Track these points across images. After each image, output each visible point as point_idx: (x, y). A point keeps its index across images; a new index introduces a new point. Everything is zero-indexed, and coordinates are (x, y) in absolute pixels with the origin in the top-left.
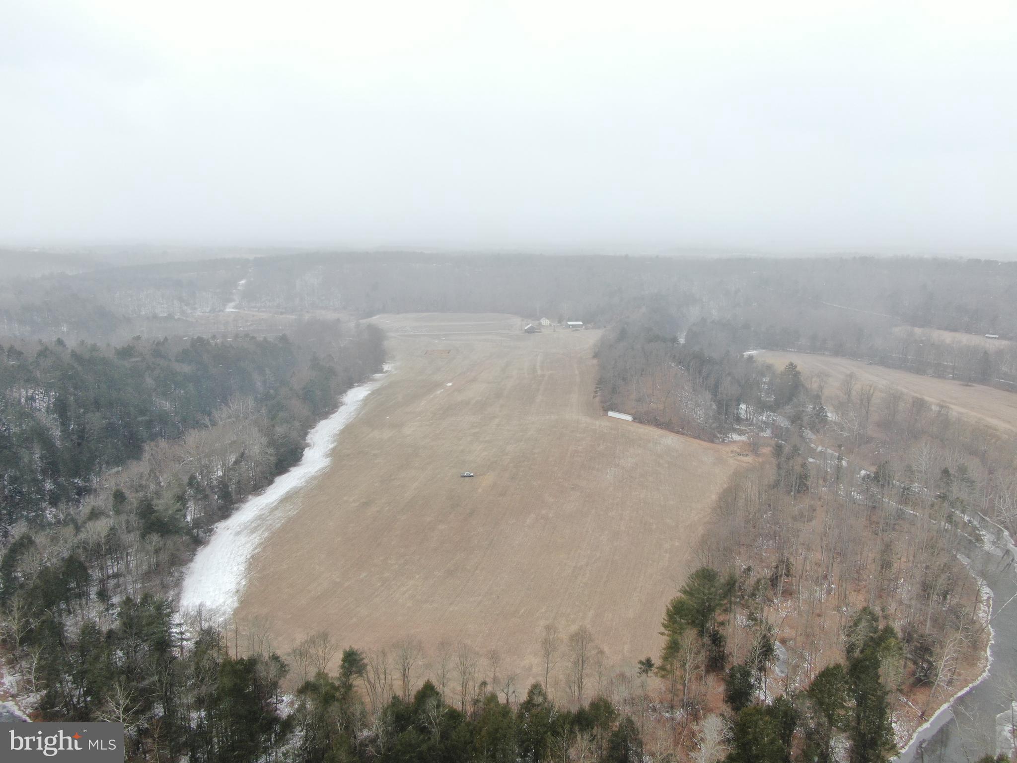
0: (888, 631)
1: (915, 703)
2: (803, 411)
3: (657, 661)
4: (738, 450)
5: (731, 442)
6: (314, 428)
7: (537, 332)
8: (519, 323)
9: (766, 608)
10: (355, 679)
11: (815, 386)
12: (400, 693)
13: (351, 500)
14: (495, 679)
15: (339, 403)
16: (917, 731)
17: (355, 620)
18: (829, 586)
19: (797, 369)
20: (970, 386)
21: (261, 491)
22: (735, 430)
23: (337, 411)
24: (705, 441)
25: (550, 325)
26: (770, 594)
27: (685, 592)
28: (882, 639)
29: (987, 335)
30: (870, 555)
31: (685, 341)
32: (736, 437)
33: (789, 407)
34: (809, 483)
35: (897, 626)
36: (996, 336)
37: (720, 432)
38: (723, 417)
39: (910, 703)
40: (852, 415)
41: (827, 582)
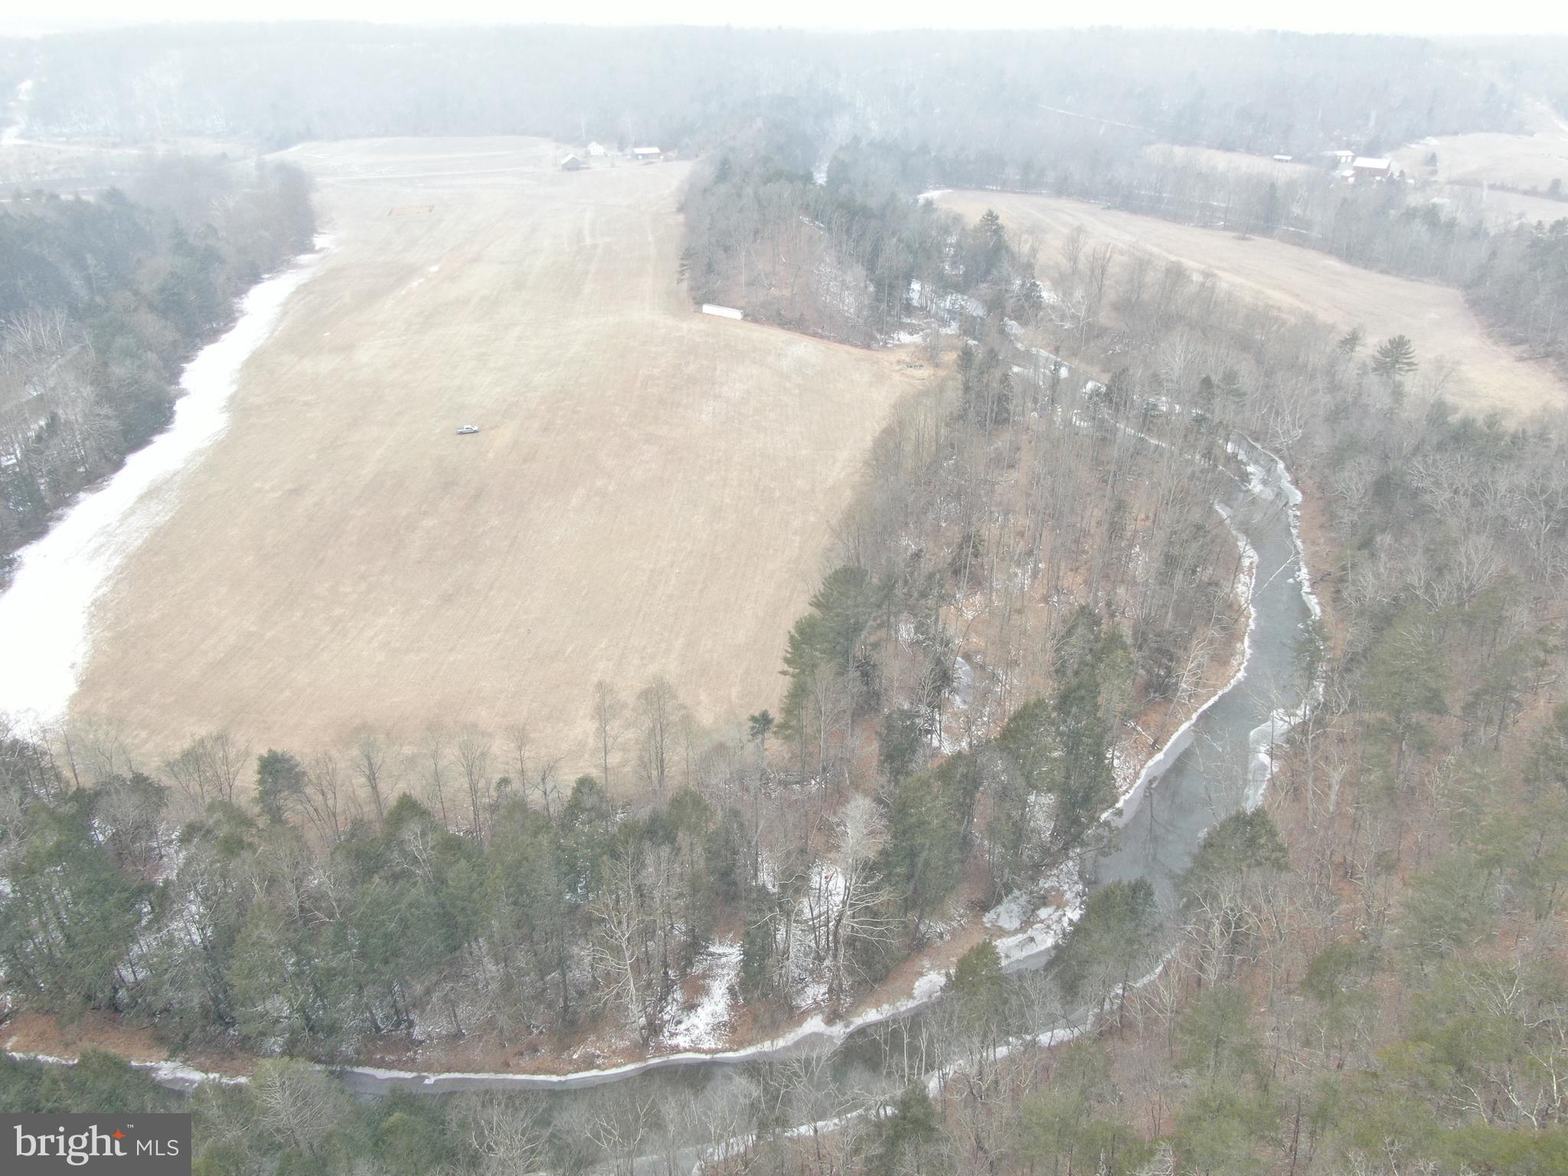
0: (1114, 638)
1: (1146, 726)
2: (1006, 291)
3: (777, 716)
4: (908, 359)
5: (896, 345)
7: (583, 168)
8: (553, 153)
9: (943, 610)
10: (286, 799)
11: (1026, 248)
12: (365, 812)
13: (267, 487)
14: (523, 772)
15: (238, 311)
18: (1036, 566)
19: (1000, 221)
20: (1247, 239)
21: (102, 482)
22: (902, 326)
24: (856, 346)
25: (605, 155)
26: (951, 586)
27: (817, 605)
28: (1106, 649)
29: (1277, 157)
30: (1094, 514)
31: (827, 182)
32: (904, 337)
33: (985, 284)
34: (1011, 407)
35: (1126, 627)
36: (1289, 158)
37: (881, 331)
38: (883, 306)
39: (1139, 728)
40: (1078, 294)
41: (1033, 558)
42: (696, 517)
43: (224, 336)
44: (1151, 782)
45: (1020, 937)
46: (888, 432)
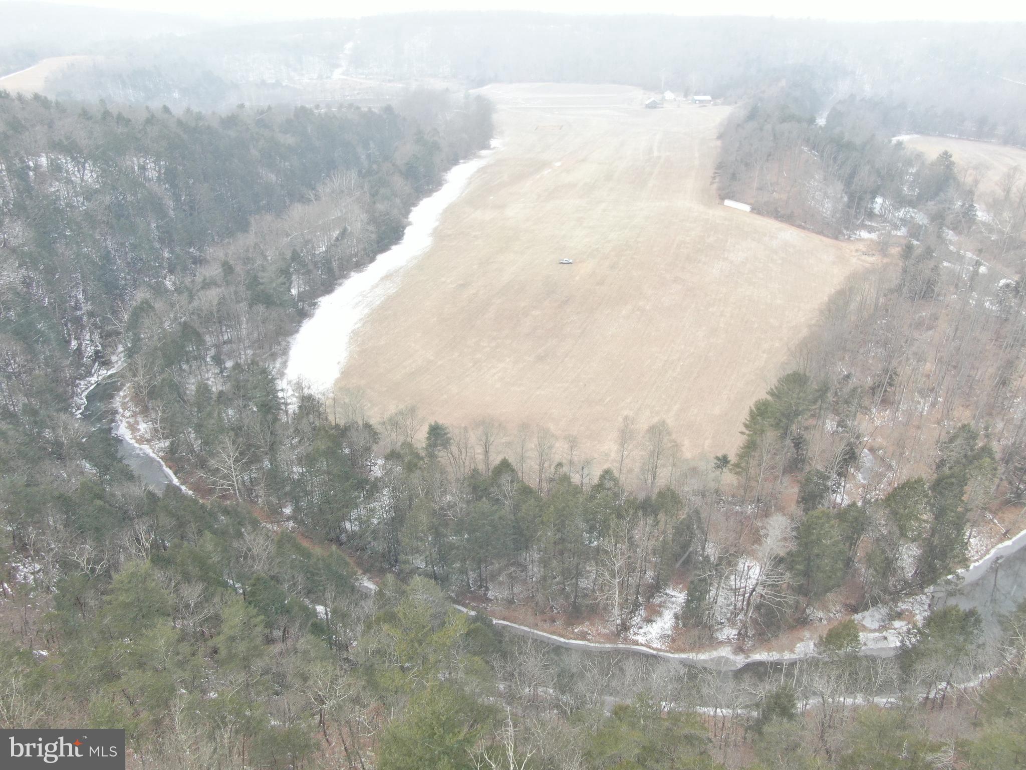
0: (986, 451)
1: (1001, 520)
3: (733, 459)
4: (864, 249)
5: (857, 239)
7: (659, 108)
8: (640, 97)
9: (859, 416)
14: (571, 462)
16: (996, 547)
18: (935, 399)
19: (952, 159)
22: (863, 226)
24: (828, 237)
25: (675, 100)
26: (866, 402)
27: (772, 394)
28: (977, 457)
30: (988, 371)
31: (825, 122)
32: (864, 234)
33: (933, 203)
37: (847, 228)
38: (853, 212)
39: (995, 521)
41: (933, 395)
42: (699, 333)
45: (877, 634)
46: (841, 293)
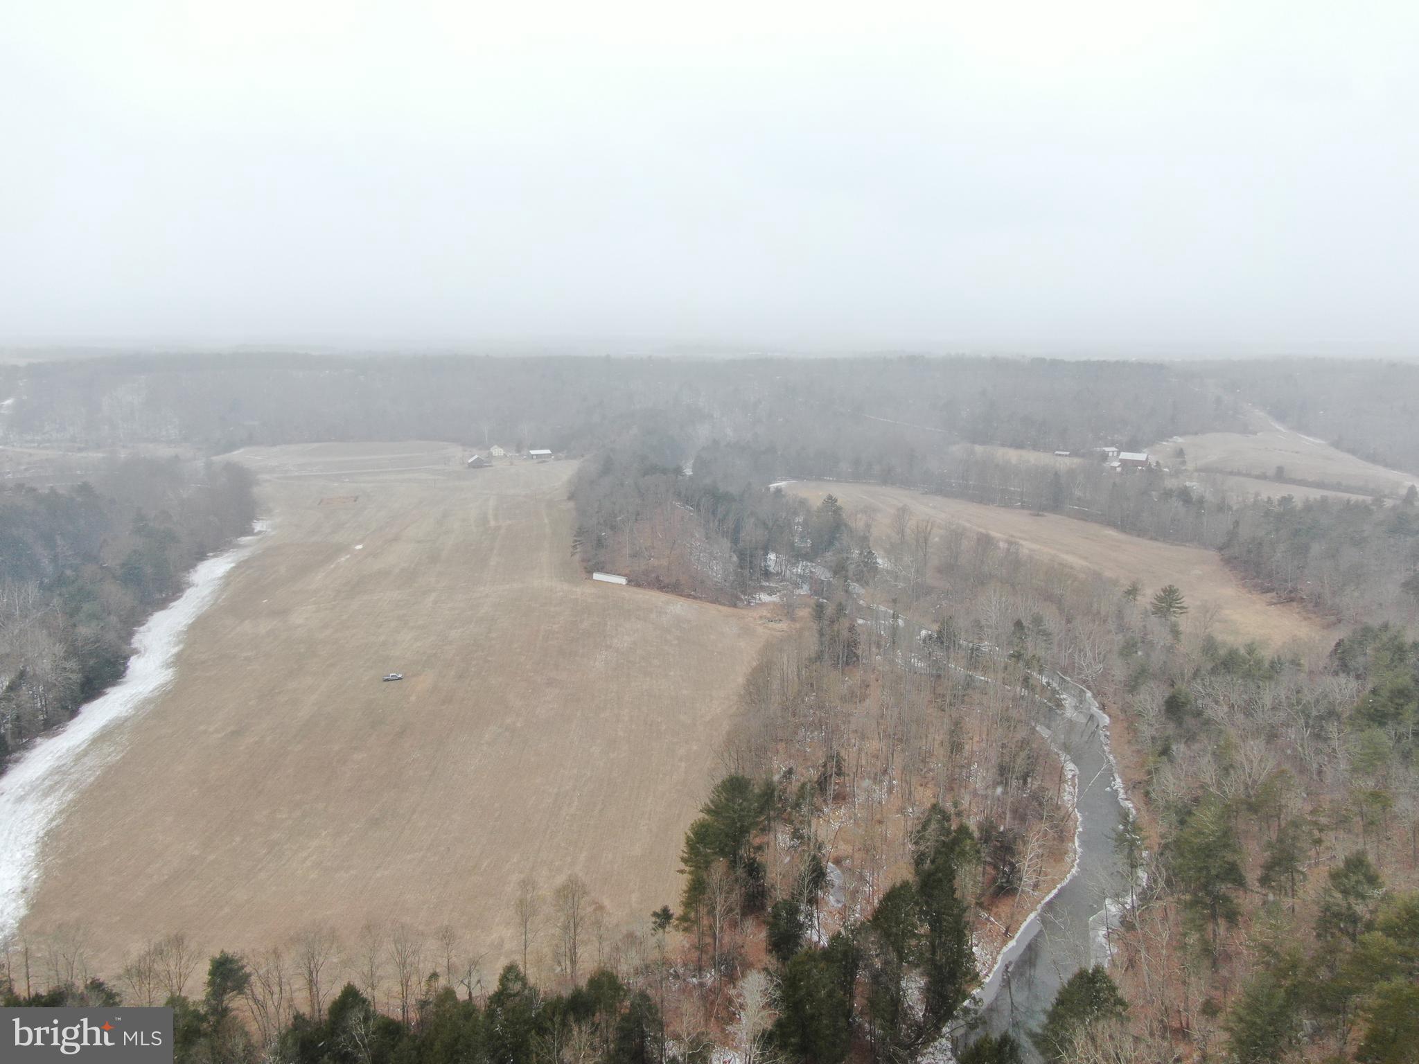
0: (963, 831)
1: (998, 918)
2: (847, 558)
3: (677, 910)
4: (769, 615)
5: (758, 604)
6: (144, 624)
7: (487, 466)
8: (459, 454)
9: (814, 821)
10: (231, 1000)
11: (861, 525)
12: (305, 1009)
13: (211, 729)
14: (450, 969)
15: (184, 583)
16: (1001, 952)
17: (227, 910)
18: (890, 782)
19: (838, 504)
20: (1041, 515)
21: (58, 728)
22: (762, 589)
23: (181, 597)
24: (725, 605)
25: (505, 455)
26: (818, 800)
27: (708, 811)
28: (956, 842)
29: (1057, 452)
30: (937, 738)
31: (692, 472)
32: (765, 598)
33: (830, 553)
34: (859, 652)
35: (972, 823)
36: (1068, 453)
37: (744, 593)
38: (747, 572)
39: (992, 919)
40: (907, 559)
41: (887, 778)
42: (594, 748)
43: (172, 604)
44: (1007, 967)
46: (758, 670)
